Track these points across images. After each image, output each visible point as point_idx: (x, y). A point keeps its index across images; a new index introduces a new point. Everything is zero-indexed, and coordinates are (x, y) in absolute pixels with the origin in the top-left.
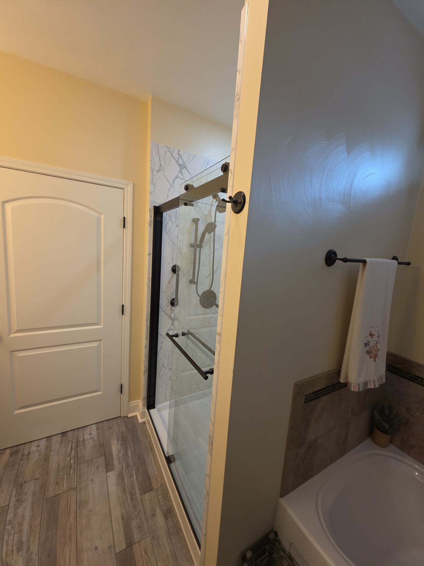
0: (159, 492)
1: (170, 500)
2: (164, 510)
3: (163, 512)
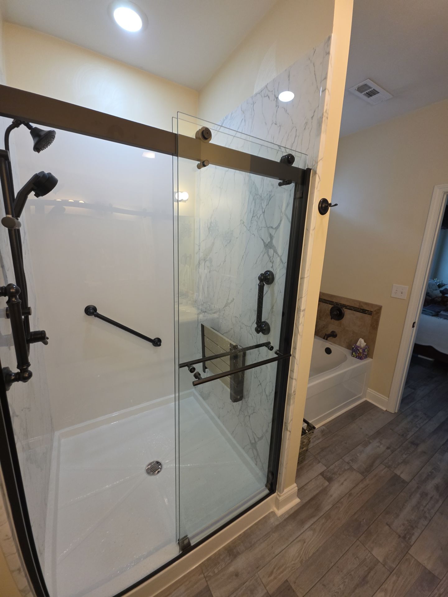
0: (210, 574)
1: (219, 554)
2: (230, 560)
3: (232, 561)
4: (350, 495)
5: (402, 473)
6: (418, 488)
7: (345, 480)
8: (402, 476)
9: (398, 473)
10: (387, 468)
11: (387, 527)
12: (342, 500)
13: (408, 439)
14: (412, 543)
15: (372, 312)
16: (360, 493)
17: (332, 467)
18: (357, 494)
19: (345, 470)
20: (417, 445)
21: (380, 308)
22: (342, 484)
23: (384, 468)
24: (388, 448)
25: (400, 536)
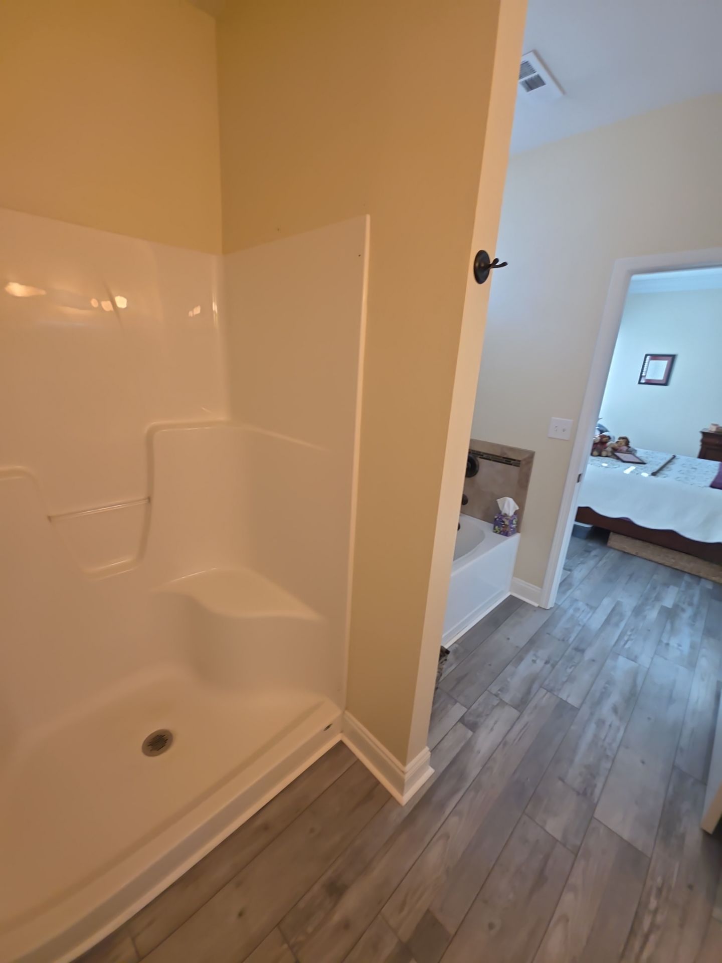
2: (333, 903)
4: (505, 744)
5: (568, 696)
6: (592, 714)
7: (496, 722)
8: (570, 701)
9: (563, 696)
10: (549, 693)
11: (560, 783)
12: (495, 755)
13: (570, 645)
14: (596, 800)
15: (519, 461)
16: (518, 738)
17: (474, 707)
18: (515, 740)
19: (494, 707)
20: (582, 651)
21: (532, 455)
22: (492, 729)
23: (546, 694)
24: (547, 662)
25: (578, 794)
